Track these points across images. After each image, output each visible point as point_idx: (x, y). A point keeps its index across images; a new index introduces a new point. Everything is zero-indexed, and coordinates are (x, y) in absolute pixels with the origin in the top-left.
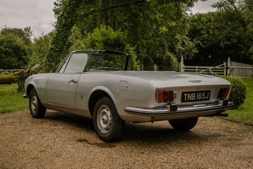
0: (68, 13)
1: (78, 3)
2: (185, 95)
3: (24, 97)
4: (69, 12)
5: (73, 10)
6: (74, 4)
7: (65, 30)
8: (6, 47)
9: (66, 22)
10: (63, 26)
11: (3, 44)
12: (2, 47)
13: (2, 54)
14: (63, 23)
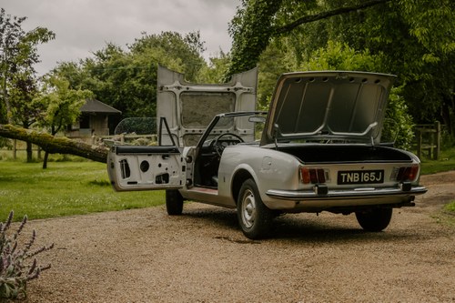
0: (254, 26)
1: (272, 5)
2: (344, 175)
4: (256, 23)
5: (263, 19)
6: (265, 9)
7: (249, 59)
8: (143, 82)
9: (250, 43)
10: (244, 51)
11: (138, 75)
12: (135, 83)
13: (136, 99)
14: (244, 46)
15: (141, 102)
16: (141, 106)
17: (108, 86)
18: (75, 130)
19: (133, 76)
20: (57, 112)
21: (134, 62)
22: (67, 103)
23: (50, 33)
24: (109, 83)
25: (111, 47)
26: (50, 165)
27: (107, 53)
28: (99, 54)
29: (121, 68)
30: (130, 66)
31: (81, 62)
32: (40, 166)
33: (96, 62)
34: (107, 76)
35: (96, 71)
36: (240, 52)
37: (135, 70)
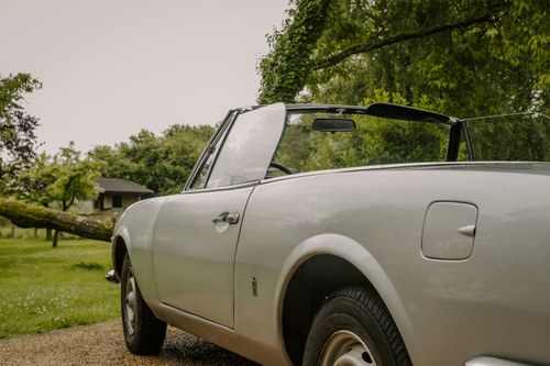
0: (289, 58)
1: (312, 30)
3: (110, 279)
4: (290, 53)
5: (301, 49)
6: (303, 34)
8: (174, 164)
9: (283, 80)
10: (276, 91)
11: (170, 156)
12: (167, 164)
13: (167, 179)
14: (276, 84)
15: (172, 183)
16: (172, 186)
17: (141, 168)
18: (107, 209)
19: (165, 158)
20: (69, 185)
21: (166, 145)
22: (79, 175)
23: (35, 81)
24: (142, 164)
25: (143, 132)
26: (60, 243)
27: (140, 137)
28: (132, 138)
29: (153, 150)
30: (161, 149)
31: (116, 145)
32: (51, 243)
33: (130, 144)
34: (140, 158)
35: (130, 153)
36: (271, 93)
37: (167, 153)
